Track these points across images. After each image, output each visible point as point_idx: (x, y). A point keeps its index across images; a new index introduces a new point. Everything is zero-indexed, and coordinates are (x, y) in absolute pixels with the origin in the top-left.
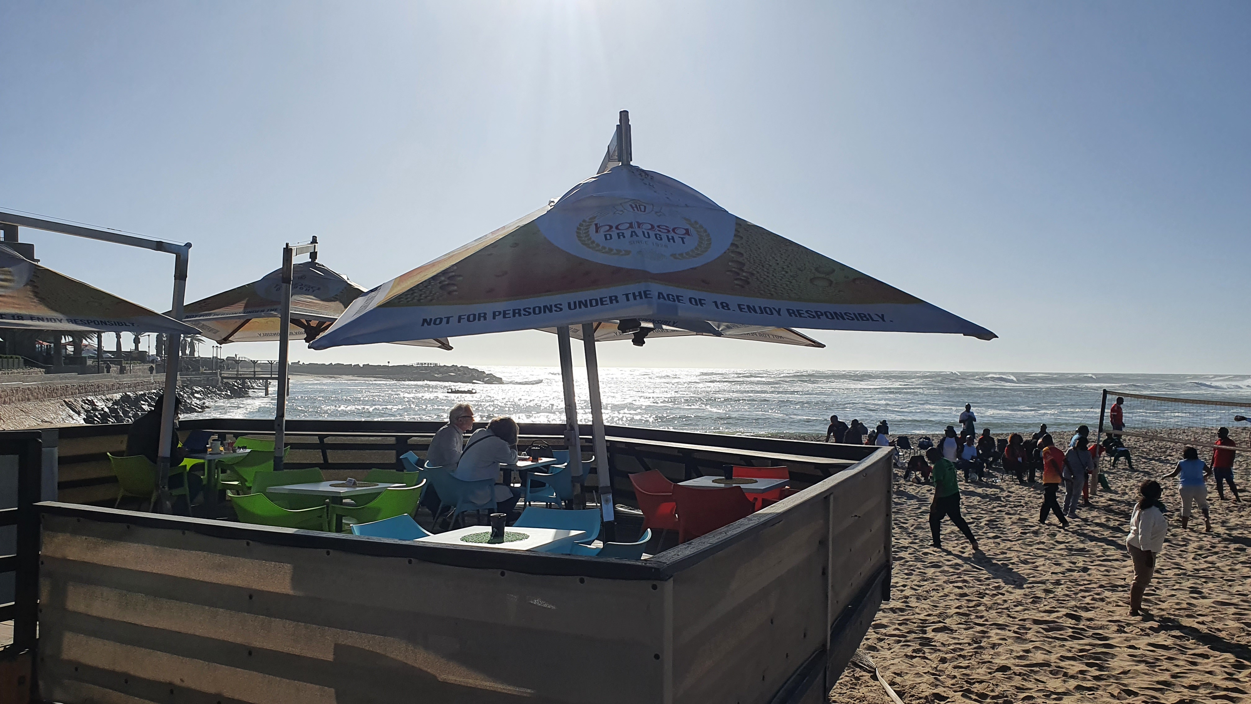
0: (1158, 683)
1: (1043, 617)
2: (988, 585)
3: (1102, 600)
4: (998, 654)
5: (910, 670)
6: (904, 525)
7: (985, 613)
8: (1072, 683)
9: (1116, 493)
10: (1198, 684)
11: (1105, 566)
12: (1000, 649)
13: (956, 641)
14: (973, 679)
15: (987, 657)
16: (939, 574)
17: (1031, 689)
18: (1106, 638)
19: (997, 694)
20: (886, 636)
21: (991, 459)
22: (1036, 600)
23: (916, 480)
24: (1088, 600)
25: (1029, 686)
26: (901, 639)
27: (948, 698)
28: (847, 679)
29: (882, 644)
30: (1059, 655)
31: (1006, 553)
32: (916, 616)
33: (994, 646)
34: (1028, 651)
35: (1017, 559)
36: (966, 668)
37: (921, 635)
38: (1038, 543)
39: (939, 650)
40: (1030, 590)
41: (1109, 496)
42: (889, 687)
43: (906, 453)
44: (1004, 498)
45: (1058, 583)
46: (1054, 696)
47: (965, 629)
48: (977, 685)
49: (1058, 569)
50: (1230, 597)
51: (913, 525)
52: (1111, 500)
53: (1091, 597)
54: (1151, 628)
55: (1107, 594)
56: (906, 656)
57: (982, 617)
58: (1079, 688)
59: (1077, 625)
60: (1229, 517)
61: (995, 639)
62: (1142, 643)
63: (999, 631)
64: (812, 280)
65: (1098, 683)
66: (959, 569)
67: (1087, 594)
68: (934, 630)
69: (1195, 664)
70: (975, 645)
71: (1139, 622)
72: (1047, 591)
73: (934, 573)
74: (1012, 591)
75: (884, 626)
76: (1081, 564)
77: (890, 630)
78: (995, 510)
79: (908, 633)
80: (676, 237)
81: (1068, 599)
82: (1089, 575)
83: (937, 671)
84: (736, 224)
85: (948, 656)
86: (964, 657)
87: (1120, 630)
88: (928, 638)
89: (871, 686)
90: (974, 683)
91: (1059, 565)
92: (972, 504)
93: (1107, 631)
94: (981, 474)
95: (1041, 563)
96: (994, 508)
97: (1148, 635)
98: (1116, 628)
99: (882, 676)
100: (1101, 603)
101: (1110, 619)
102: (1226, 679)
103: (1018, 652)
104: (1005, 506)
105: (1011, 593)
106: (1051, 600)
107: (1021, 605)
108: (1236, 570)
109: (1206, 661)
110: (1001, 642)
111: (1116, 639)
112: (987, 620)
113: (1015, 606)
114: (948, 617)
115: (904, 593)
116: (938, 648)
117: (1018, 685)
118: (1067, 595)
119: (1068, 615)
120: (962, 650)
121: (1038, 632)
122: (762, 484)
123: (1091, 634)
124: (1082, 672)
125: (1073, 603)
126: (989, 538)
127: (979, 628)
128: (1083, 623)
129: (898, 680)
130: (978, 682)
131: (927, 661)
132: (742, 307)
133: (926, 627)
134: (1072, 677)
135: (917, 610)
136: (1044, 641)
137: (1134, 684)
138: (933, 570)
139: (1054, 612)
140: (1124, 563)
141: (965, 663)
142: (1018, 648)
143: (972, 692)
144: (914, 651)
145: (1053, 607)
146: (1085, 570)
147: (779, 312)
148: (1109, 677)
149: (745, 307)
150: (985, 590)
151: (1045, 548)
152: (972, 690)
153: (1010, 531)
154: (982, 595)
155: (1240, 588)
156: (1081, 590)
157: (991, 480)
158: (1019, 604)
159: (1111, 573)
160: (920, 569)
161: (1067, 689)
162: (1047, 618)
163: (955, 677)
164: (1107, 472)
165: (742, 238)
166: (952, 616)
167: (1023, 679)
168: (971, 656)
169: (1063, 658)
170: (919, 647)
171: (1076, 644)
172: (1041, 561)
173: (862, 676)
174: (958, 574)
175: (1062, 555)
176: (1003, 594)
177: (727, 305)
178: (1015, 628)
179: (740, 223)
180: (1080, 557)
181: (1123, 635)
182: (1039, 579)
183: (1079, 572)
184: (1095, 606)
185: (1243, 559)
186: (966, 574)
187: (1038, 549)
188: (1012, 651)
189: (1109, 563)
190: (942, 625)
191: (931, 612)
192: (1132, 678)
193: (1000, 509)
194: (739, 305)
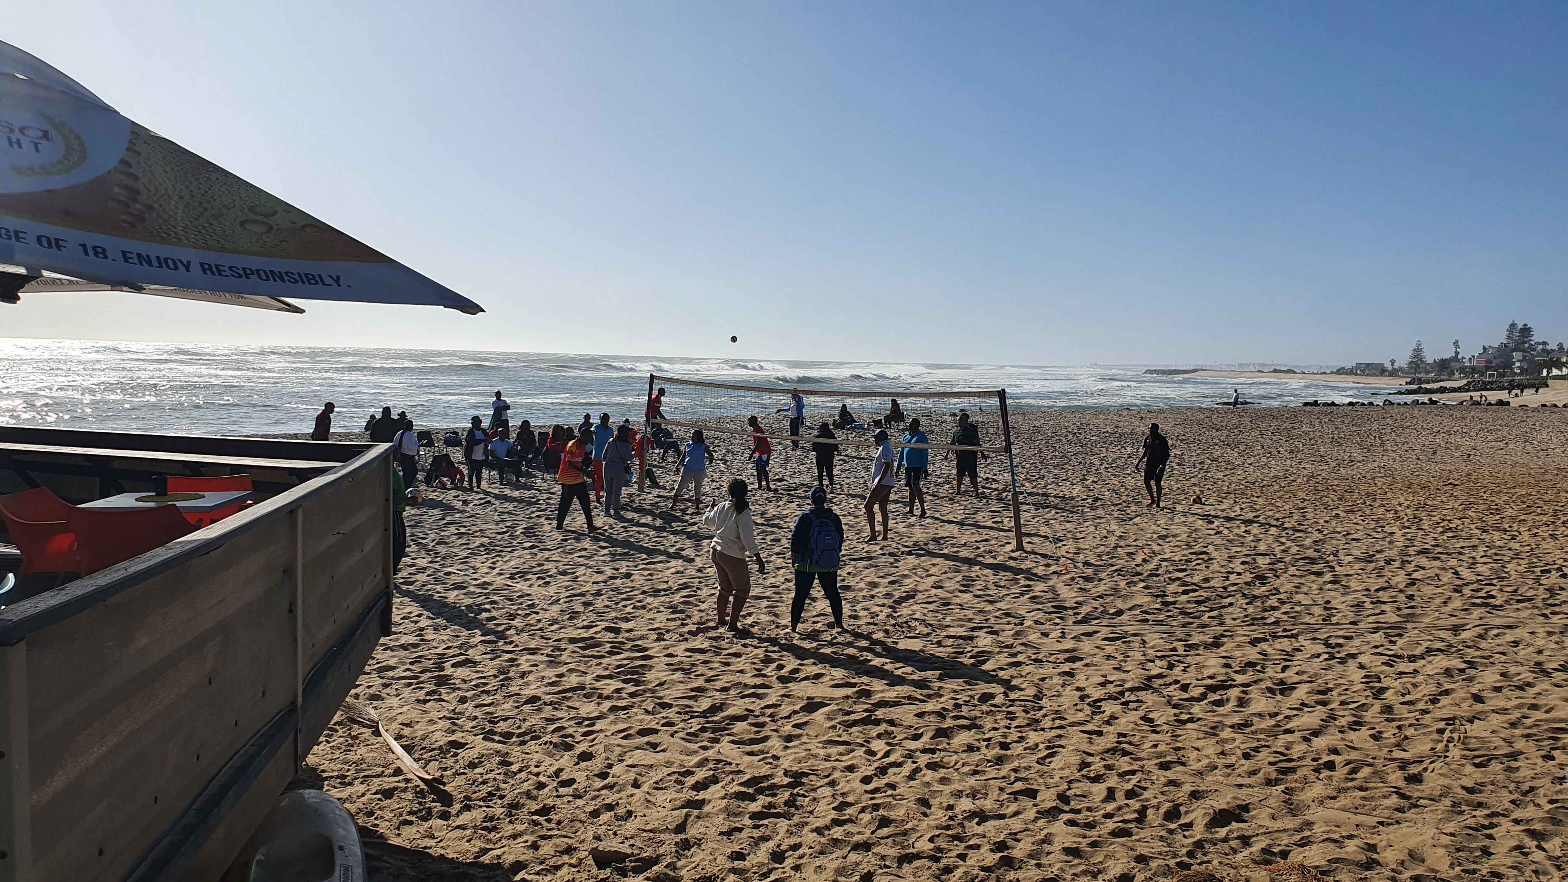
0: (692, 690)
1: (580, 634)
2: (521, 604)
3: (644, 607)
4: (527, 684)
5: (422, 718)
6: (423, 541)
7: (515, 638)
8: (607, 704)
9: (664, 488)
10: (729, 685)
11: (648, 570)
12: (531, 678)
13: (480, 675)
14: (497, 717)
15: (514, 689)
16: (462, 597)
17: (562, 719)
18: (646, 649)
19: (524, 730)
20: (394, 679)
21: (530, 456)
22: (574, 615)
23: (439, 485)
24: (629, 609)
25: (560, 716)
26: (413, 681)
27: (467, 744)
28: (342, 739)
29: (388, 690)
30: (595, 675)
31: (543, 565)
32: (432, 651)
33: (523, 675)
34: (561, 676)
35: (555, 571)
36: (489, 705)
37: (437, 673)
38: (580, 550)
39: (459, 689)
40: (567, 605)
41: (656, 492)
42: (394, 742)
43: (429, 451)
44: (544, 500)
45: (598, 593)
46: (587, 723)
47: (491, 659)
48: (501, 723)
49: (600, 578)
50: (764, 590)
51: (434, 540)
52: (659, 496)
53: (632, 606)
54: (690, 632)
55: (649, 600)
56: (418, 701)
57: (511, 643)
58: (613, 709)
59: (616, 638)
60: (767, 508)
61: (525, 667)
62: (679, 650)
63: (529, 657)
64: (242, 224)
65: (633, 700)
66: (487, 589)
67: (629, 602)
68: (453, 666)
69: (728, 664)
70: (502, 677)
71: (679, 627)
72: (586, 604)
73: (457, 596)
74: (548, 608)
75: (392, 668)
76: (623, 570)
77: (399, 672)
78: (533, 515)
79: (421, 672)
80: (24, 141)
81: (608, 610)
82: (632, 581)
83: (455, 713)
84: (133, 132)
85: (469, 694)
86: (488, 692)
87: (660, 639)
88: (447, 676)
89: (373, 744)
90: (498, 722)
91: (601, 572)
92: (506, 510)
93: (646, 641)
94: (519, 474)
95: (582, 573)
96: (533, 513)
97: (686, 640)
98: (655, 636)
99: (386, 731)
100: (642, 611)
101: (650, 627)
102: (755, 676)
103: (550, 678)
104: (545, 510)
105: (546, 610)
106: (591, 614)
107: (557, 623)
108: (771, 562)
109: (738, 659)
110: (531, 669)
111: (655, 649)
112: (517, 646)
113: (550, 625)
114: (471, 647)
115: (419, 625)
116: (457, 686)
117: (548, 716)
118: (607, 606)
119: (607, 629)
120: (486, 684)
121: (573, 652)
122: (211, 499)
123: (629, 646)
124: (618, 691)
125: (614, 614)
126: (525, 549)
127: (507, 656)
128: (621, 636)
129: (407, 731)
130: (502, 720)
131: (443, 704)
132: (128, 255)
133: (445, 662)
134: (608, 698)
135: (434, 644)
136: (580, 661)
137: (669, 695)
138: (456, 592)
139: (592, 627)
140: (668, 565)
141: (488, 700)
142: (550, 674)
143: (495, 733)
144: (428, 694)
145: (593, 622)
146: (628, 576)
147: (187, 267)
148: (645, 691)
149: (135, 256)
150: (516, 610)
151: (588, 555)
152: (495, 730)
153: (549, 539)
154: (512, 617)
155: (773, 580)
156: (623, 599)
157: (530, 480)
158: (555, 621)
159: (654, 577)
160: (440, 593)
161: (601, 712)
162: (585, 635)
163: (476, 718)
164: (655, 466)
165: (139, 154)
166: (476, 645)
167: (555, 708)
168: (496, 690)
169: (599, 678)
170: (435, 688)
171: (613, 660)
172: (581, 571)
173: (361, 734)
174: (485, 594)
175: (604, 561)
176: (537, 613)
177: (104, 251)
178: (548, 651)
179: (138, 132)
180: (623, 562)
181: (662, 643)
182: (578, 592)
183: (622, 579)
184: (636, 614)
185: (777, 550)
186: (495, 594)
187: (579, 557)
188: (543, 677)
189: (653, 566)
190: (463, 657)
191: (451, 644)
192: (667, 689)
193: (539, 513)
194: (124, 253)
